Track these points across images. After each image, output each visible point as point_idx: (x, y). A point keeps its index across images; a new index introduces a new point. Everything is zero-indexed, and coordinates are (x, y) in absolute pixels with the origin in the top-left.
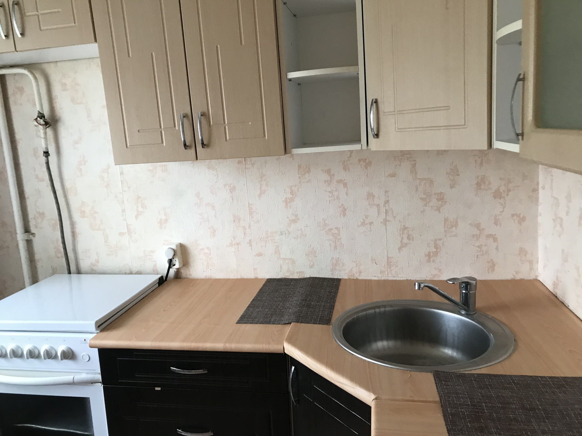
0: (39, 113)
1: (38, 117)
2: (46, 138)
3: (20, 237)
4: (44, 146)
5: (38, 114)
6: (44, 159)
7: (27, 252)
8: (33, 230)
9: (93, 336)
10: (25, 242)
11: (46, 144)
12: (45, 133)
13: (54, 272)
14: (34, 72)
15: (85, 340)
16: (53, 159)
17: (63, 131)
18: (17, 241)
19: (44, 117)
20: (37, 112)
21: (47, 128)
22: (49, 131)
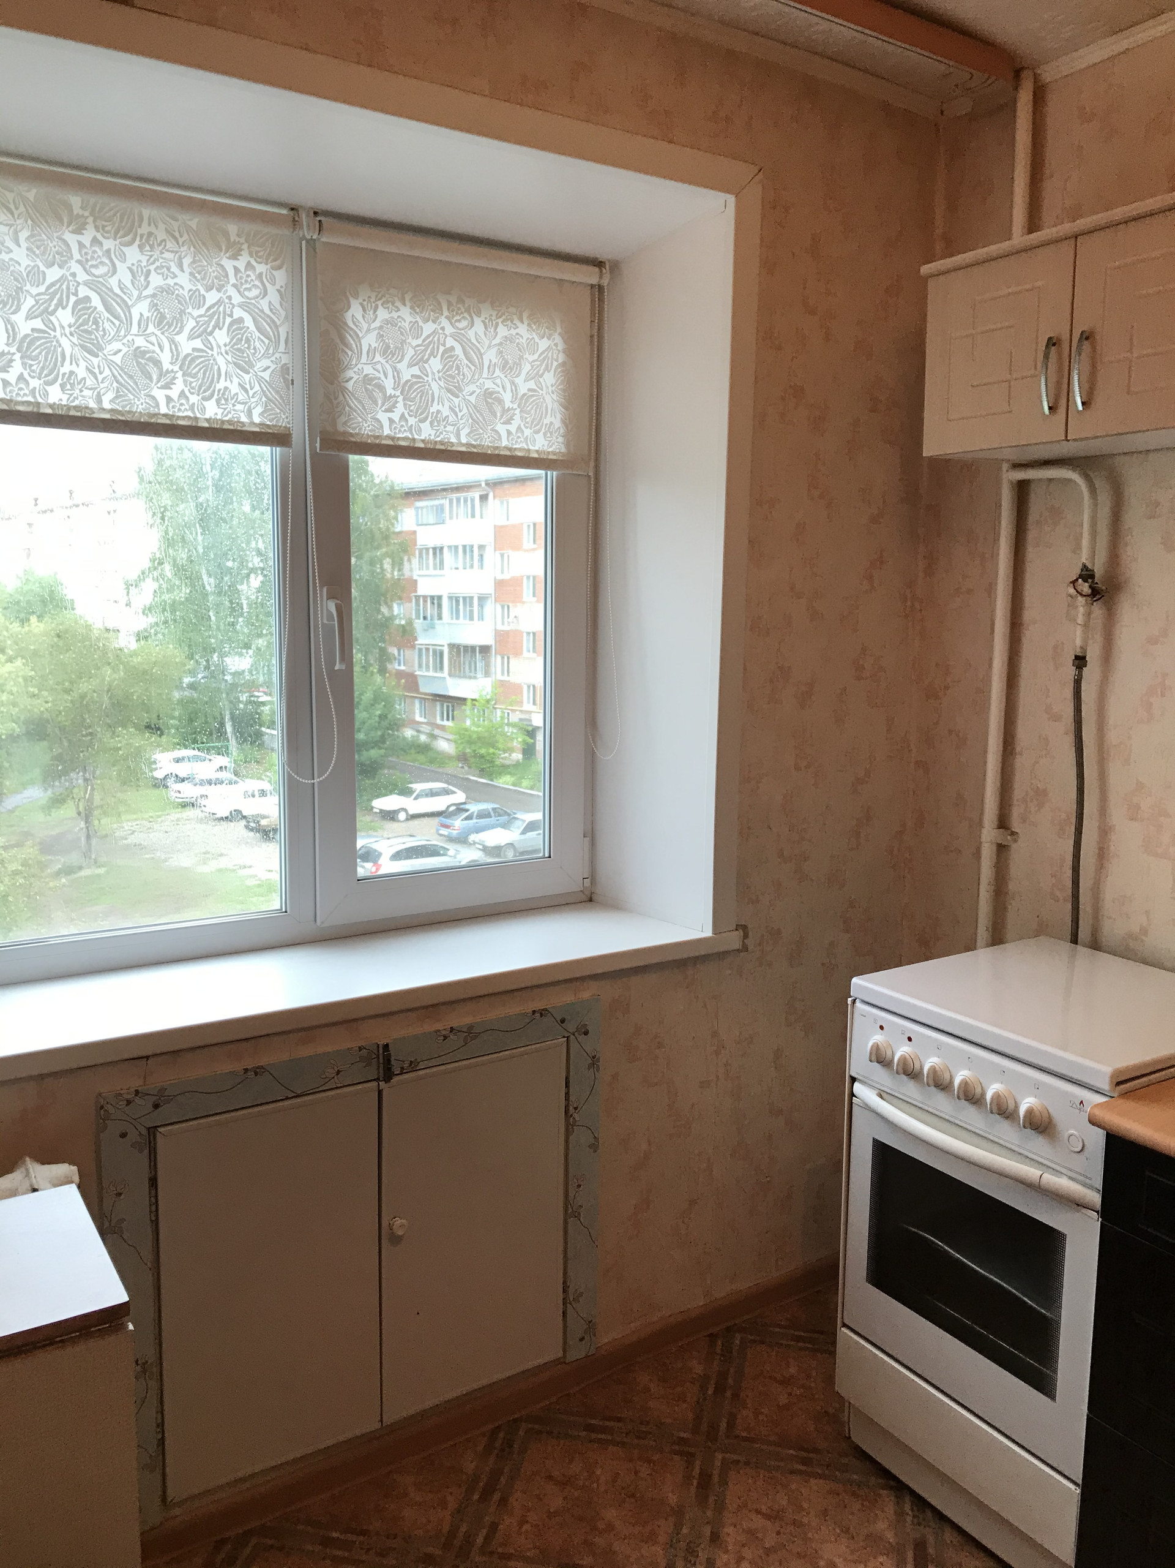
0: (1085, 567)
1: (1080, 576)
2: (1086, 626)
3: (989, 834)
4: (1078, 642)
5: (1082, 570)
6: (1071, 671)
7: (994, 870)
8: (1016, 825)
9: (1101, 1099)
10: (994, 848)
11: (1085, 640)
12: (1088, 615)
13: (1041, 930)
14: (1092, 475)
15: (1082, 1102)
16: (1091, 671)
17: (1127, 613)
18: (981, 843)
19: (1092, 576)
20: (1081, 566)
21: (1095, 603)
22: (1098, 610)
